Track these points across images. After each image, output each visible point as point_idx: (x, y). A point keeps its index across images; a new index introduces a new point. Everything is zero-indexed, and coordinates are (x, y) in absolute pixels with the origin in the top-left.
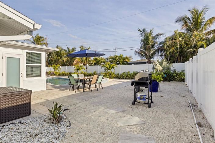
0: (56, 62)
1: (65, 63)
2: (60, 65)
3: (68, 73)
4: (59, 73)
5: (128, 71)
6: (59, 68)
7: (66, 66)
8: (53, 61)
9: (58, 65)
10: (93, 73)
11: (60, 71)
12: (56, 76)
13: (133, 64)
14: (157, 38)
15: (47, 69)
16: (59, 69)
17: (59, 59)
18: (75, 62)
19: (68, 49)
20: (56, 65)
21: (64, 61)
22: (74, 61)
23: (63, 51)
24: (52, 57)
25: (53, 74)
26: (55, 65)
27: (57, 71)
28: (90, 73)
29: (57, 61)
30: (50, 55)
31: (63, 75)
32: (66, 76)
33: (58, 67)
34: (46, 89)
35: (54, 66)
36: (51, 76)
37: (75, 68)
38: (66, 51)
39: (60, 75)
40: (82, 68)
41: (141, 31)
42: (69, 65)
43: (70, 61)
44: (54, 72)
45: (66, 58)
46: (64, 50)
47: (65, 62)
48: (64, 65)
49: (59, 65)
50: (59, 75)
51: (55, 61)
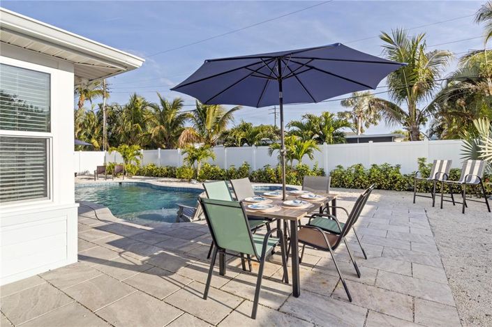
0: (130, 137)
1: (156, 141)
2: (140, 144)
3: (165, 169)
4: (138, 169)
5: (356, 163)
6: (138, 154)
7: (156, 148)
8: (122, 137)
9: (136, 147)
10: (238, 169)
11: (140, 162)
12: (130, 177)
13: (371, 142)
14: (438, 62)
15: (105, 157)
16: (137, 157)
17: (137, 131)
18: (182, 136)
19: (163, 103)
20: (130, 145)
21: (153, 135)
22: (179, 135)
23: (149, 108)
24: (118, 125)
25: (122, 171)
26: (127, 147)
27: (133, 162)
28: (230, 169)
29: (132, 135)
30: (114, 121)
31: (151, 173)
32: (157, 176)
33: (135, 152)
34: (75, 259)
35: (125, 149)
36: (115, 176)
37: (186, 155)
38: (157, 109)
39: (140, 175)
40: (206, 155)
41: (391, 42)
42: (166, 145)
43: (167, 137)
44: (125, 166)
45: (158, 128)
46: (152, 106)
47: (156, 137)
48: (151, 145)
49: (138, 147)
50: (139, 173)
51: (128, 135)
